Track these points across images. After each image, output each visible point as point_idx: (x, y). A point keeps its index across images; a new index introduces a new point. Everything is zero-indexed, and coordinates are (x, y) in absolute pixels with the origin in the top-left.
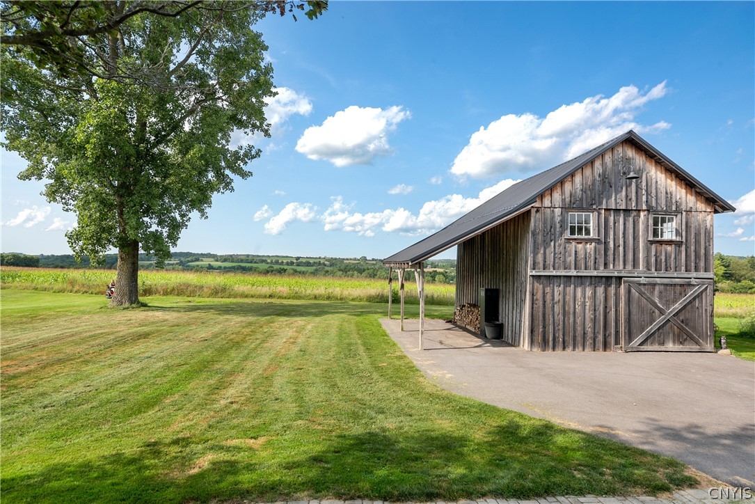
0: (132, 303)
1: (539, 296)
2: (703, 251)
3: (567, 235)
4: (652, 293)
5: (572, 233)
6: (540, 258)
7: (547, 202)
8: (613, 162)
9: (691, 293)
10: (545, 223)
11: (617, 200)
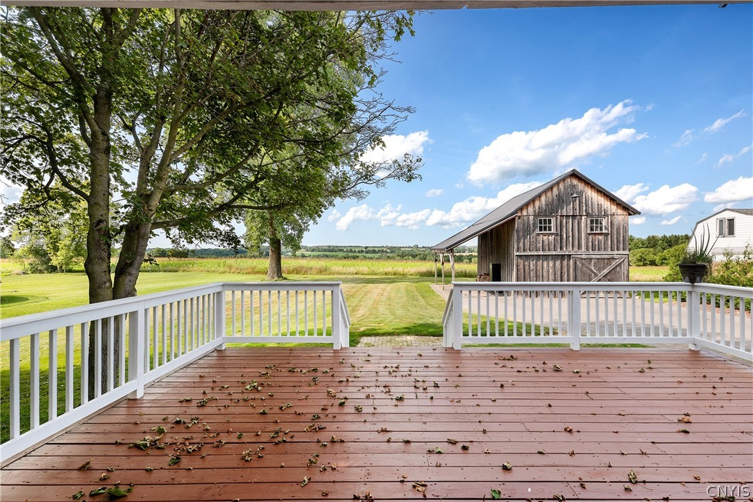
0: (279, 277)
1: (521, 266)
2: (622, 238)
3: (538, 231)
4: (590, 264)
5: (541, 230)
6: (521, 245)
7: (525, 213)
8: (564, 188)
9: (614, 263)
10: (524, 225)
11: (568, 210)
